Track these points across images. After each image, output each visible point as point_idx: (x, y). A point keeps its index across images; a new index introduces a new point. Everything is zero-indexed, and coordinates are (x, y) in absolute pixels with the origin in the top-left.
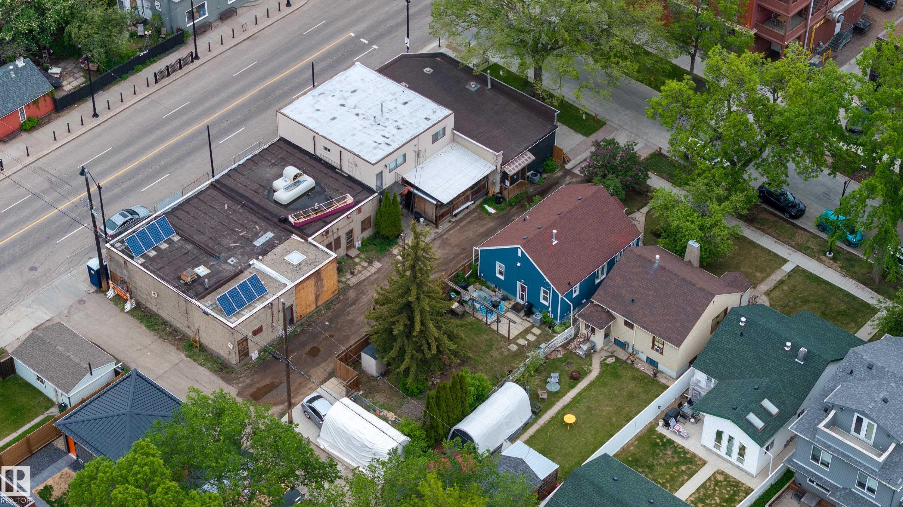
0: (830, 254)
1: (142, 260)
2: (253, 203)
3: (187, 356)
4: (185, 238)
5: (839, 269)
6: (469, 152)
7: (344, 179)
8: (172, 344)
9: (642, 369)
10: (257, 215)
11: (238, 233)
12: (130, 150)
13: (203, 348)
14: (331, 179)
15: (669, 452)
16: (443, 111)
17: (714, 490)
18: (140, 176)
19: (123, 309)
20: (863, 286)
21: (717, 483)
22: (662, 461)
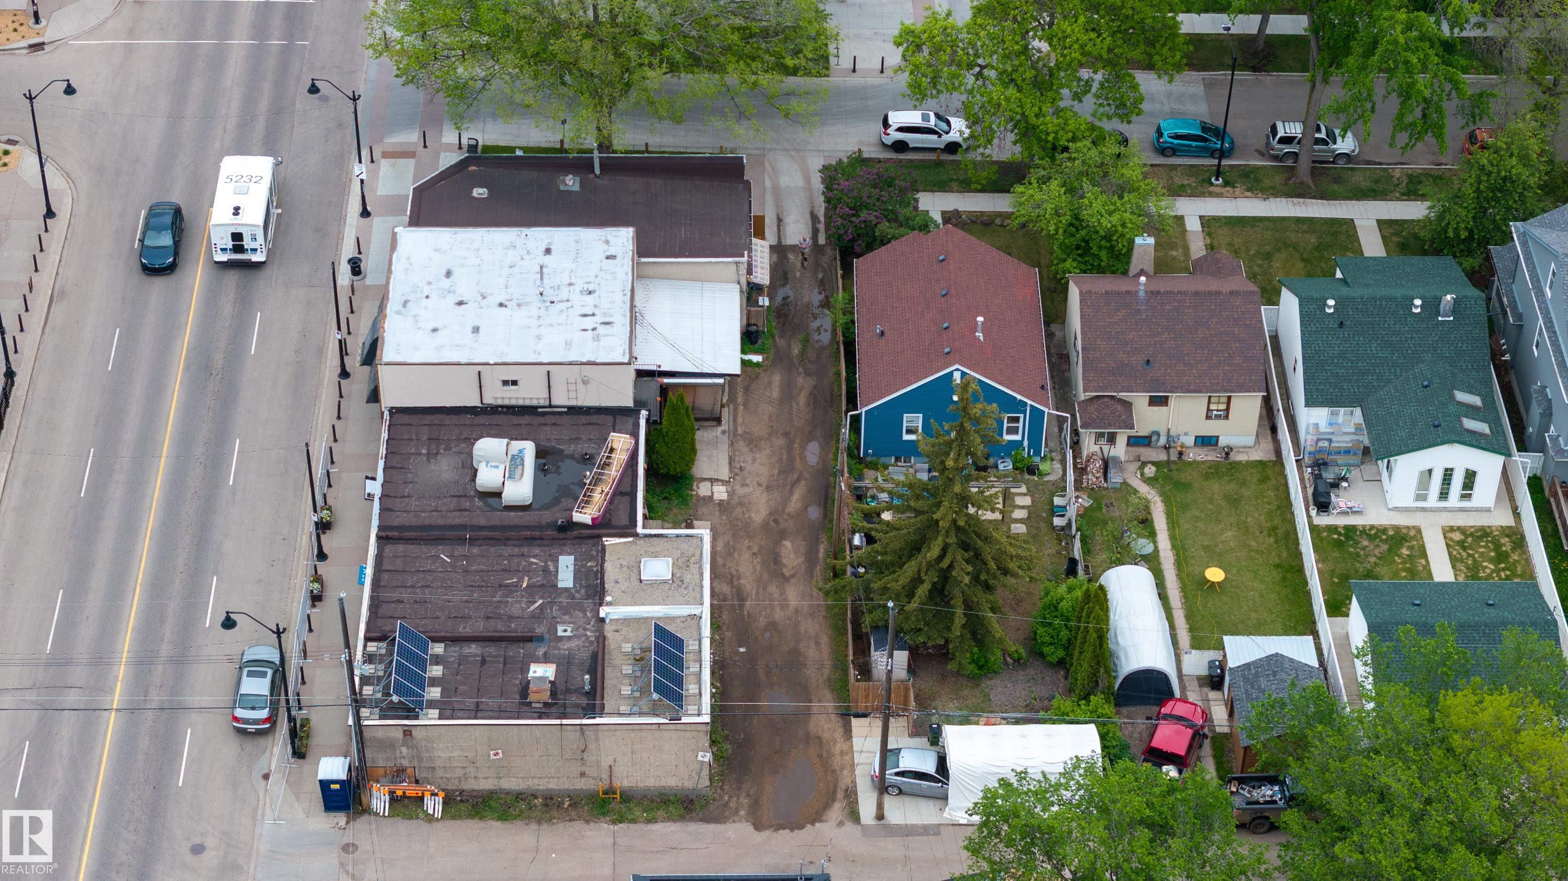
0: (1217, 179)
1: (435, 713)
2: (481, 528)
3: (614, 822)
4: (452, 640)
5: (1249, 194)
6: (678, 282)
7: (566, 417)
8: (570, 820)
9: (1198, 458)
10: (511, 542)
11: (517, 585)
12: (99, 578)
13: (627, 797)
14: (547, 428)
15: (1365, 543)
16: (618, 233)
17: (1469, 555)
18: (173, 606)
19: (430, 818)
20: (1301, 200)
21: (1461, 543)
22: (1373, 560)
